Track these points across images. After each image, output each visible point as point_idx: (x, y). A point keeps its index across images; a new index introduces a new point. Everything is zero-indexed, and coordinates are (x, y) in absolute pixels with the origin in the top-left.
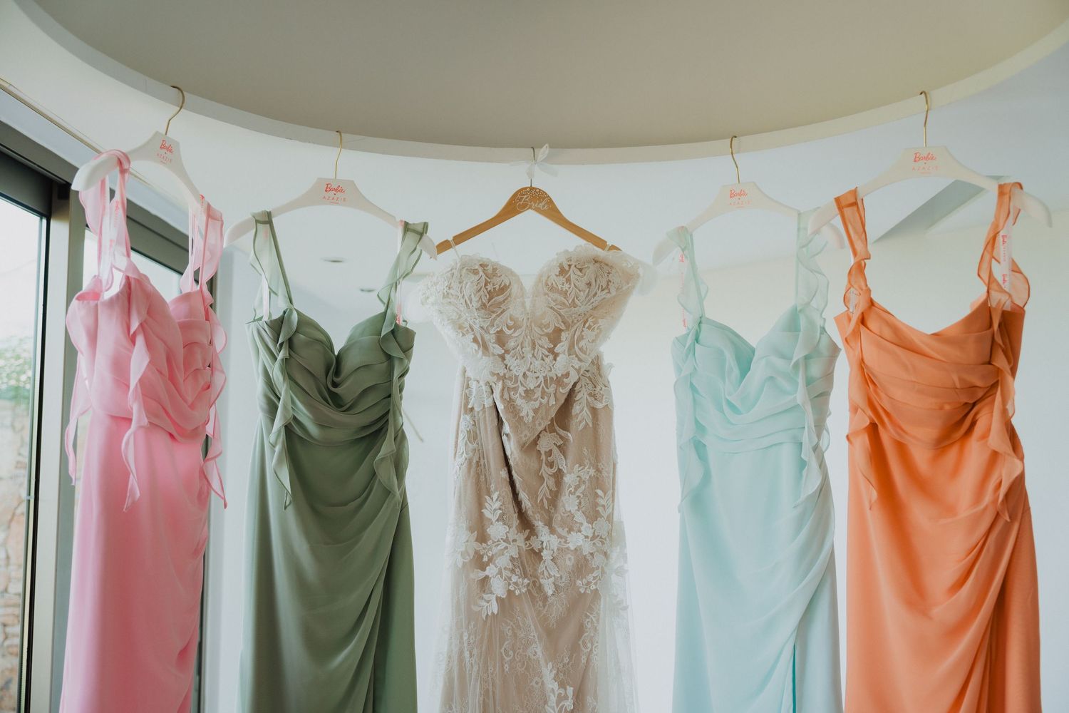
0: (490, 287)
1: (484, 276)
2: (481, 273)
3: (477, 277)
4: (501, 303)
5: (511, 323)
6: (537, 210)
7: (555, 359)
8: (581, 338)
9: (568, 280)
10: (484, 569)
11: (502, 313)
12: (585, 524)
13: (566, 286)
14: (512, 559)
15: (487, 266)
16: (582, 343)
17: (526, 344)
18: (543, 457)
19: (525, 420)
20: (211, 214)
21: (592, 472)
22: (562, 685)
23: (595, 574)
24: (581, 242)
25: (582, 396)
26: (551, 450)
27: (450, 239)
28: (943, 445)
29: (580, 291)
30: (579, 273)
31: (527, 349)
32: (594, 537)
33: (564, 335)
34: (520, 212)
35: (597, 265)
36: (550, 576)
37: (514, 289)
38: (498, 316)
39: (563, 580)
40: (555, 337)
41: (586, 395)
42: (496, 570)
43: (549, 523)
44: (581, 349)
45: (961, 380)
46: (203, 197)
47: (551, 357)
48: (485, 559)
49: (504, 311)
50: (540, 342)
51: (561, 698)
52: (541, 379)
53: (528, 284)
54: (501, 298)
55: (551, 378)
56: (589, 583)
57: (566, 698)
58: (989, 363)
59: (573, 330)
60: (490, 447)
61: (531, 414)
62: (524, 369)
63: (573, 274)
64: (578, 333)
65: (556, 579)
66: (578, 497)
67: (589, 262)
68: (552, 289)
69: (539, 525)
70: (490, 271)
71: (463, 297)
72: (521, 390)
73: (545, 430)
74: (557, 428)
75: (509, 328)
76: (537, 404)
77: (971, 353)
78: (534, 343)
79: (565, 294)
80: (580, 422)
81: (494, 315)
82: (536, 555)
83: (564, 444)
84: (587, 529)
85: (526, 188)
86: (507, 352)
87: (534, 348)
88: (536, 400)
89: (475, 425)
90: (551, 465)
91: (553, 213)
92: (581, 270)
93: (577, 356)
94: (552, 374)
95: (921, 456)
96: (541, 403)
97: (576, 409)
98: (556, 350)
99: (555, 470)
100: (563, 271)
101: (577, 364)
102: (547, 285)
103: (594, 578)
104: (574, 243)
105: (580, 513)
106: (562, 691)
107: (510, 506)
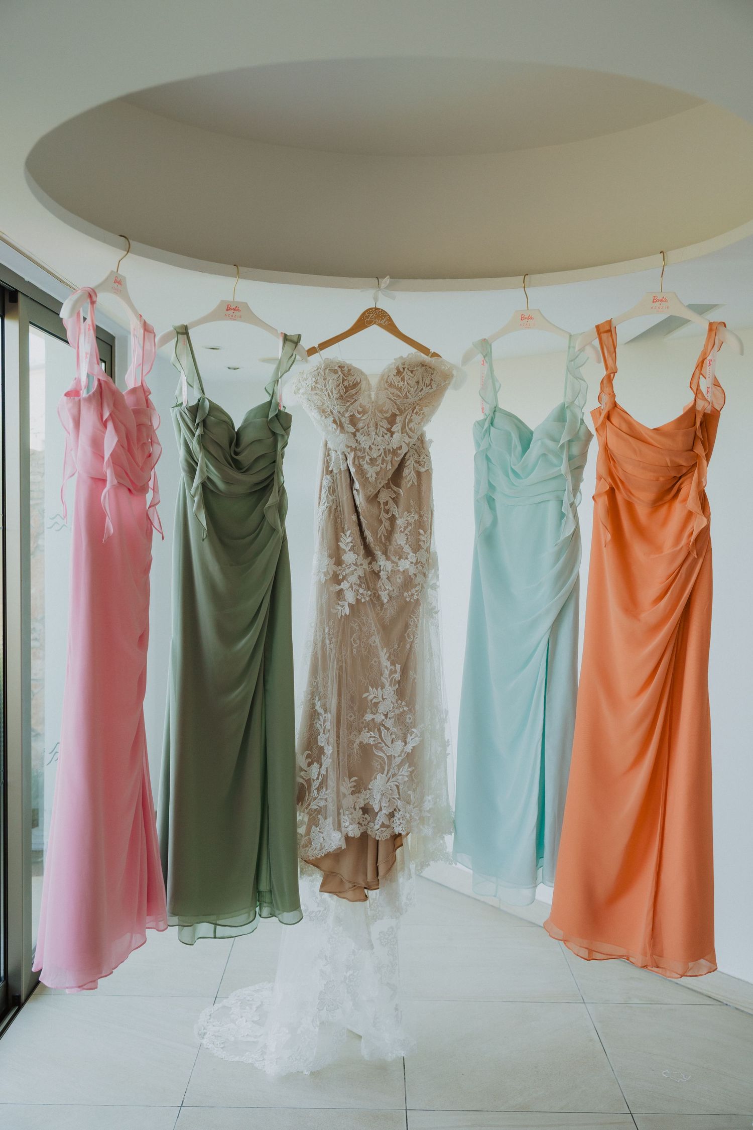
0: (346, 383)
1: (342, 375)
2: (340, 373)
3: (337, 376)
4: (353, 395)
5: (361, 410)
6: (380, 325)
7: (392, 436)
8: (411, 421)
9: (403, 379)
10: (340, 584)
11: (354, 402)
12: (411, 554)
13: (401, 384)
14: (360, 577)
15: (344, 367)
16: (411, 425)
17: (371, 424)
18: (382, 506)
19: (370, 480)
20: (147, 329)
21: (416, 517)
22: (393, 664)
23: (417, 589)
24: (413, 350)
25: (410, 463)
26: (387, 502)
27: (316, 346)
28: (658, 504)
29: (411, 387)
30: (410, 374)
31: (372, 428)
32: (417, 563)
33: (398, 419)
34: (366, 327)
35: (424, 368)
36: (386, 589)
37: (363, 385)
38: (352, 404)
39: (395, 592)
40: (392, 420)
41: (413, 462)
42: (348, 585)
43: (385, 553)
44: (410, 429)
45: (671, 461)
46: (141, 316)
47: (389, 434)
48: (341, 577)
49: (355, 401)
50: (381, 424)
51: (392, 672)
52: (382, 450)
53: (374, 382)
54: (353, 391)
55: (389, 450)
56: (413, 595)
57: (395, 672)
58: (692, 450)
59: (405, 415)
60: (345, 498)
61: (374, 475)
62: (369, 443)
63: (406, 374)
64: (408, 417)
65: (390, 591)
66: (406, 534)
67: (418, 366)
68: (391, 385)
69: (378, 553)
70: (346, 372)
71: (327, 390)
72: (367, 458)
73: (383, 487)
74: (392, 485)
75: (359, 413)
76: (378, 469)
77: (680, 442)
78: (377, 424)
79: (400, 389)
80: (409, 481)
81: (349, 404)
82: (376, 575)
83: (397, 497)
84: (412, 557)
85: (371, 309)
86: (358, 430)
87: (376, 428)
88: (378, 465)
89: (334, 483)
90: (387, 512)
91: (391, 328)
92: (412, 372)
93: (407, 434)
94: (390, 447)
95: (642, 511)
96: (381, 468)
97: (406, 472)
98: (393, 429)
99: (390, 515)
100: (399, 373)
101: (407, 440)
102: (387, 382)
103: (417, 591)
104: (407, 351)
105: (407, 546)
106: (392, 667)
107: (359, 541)
